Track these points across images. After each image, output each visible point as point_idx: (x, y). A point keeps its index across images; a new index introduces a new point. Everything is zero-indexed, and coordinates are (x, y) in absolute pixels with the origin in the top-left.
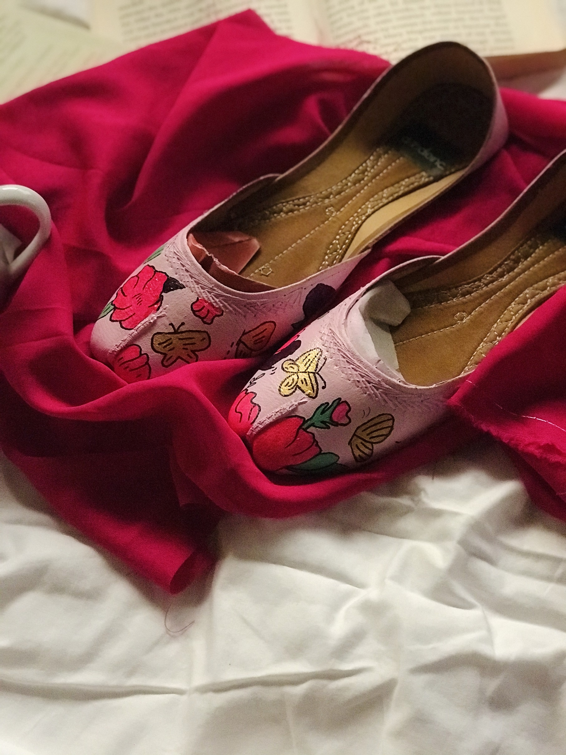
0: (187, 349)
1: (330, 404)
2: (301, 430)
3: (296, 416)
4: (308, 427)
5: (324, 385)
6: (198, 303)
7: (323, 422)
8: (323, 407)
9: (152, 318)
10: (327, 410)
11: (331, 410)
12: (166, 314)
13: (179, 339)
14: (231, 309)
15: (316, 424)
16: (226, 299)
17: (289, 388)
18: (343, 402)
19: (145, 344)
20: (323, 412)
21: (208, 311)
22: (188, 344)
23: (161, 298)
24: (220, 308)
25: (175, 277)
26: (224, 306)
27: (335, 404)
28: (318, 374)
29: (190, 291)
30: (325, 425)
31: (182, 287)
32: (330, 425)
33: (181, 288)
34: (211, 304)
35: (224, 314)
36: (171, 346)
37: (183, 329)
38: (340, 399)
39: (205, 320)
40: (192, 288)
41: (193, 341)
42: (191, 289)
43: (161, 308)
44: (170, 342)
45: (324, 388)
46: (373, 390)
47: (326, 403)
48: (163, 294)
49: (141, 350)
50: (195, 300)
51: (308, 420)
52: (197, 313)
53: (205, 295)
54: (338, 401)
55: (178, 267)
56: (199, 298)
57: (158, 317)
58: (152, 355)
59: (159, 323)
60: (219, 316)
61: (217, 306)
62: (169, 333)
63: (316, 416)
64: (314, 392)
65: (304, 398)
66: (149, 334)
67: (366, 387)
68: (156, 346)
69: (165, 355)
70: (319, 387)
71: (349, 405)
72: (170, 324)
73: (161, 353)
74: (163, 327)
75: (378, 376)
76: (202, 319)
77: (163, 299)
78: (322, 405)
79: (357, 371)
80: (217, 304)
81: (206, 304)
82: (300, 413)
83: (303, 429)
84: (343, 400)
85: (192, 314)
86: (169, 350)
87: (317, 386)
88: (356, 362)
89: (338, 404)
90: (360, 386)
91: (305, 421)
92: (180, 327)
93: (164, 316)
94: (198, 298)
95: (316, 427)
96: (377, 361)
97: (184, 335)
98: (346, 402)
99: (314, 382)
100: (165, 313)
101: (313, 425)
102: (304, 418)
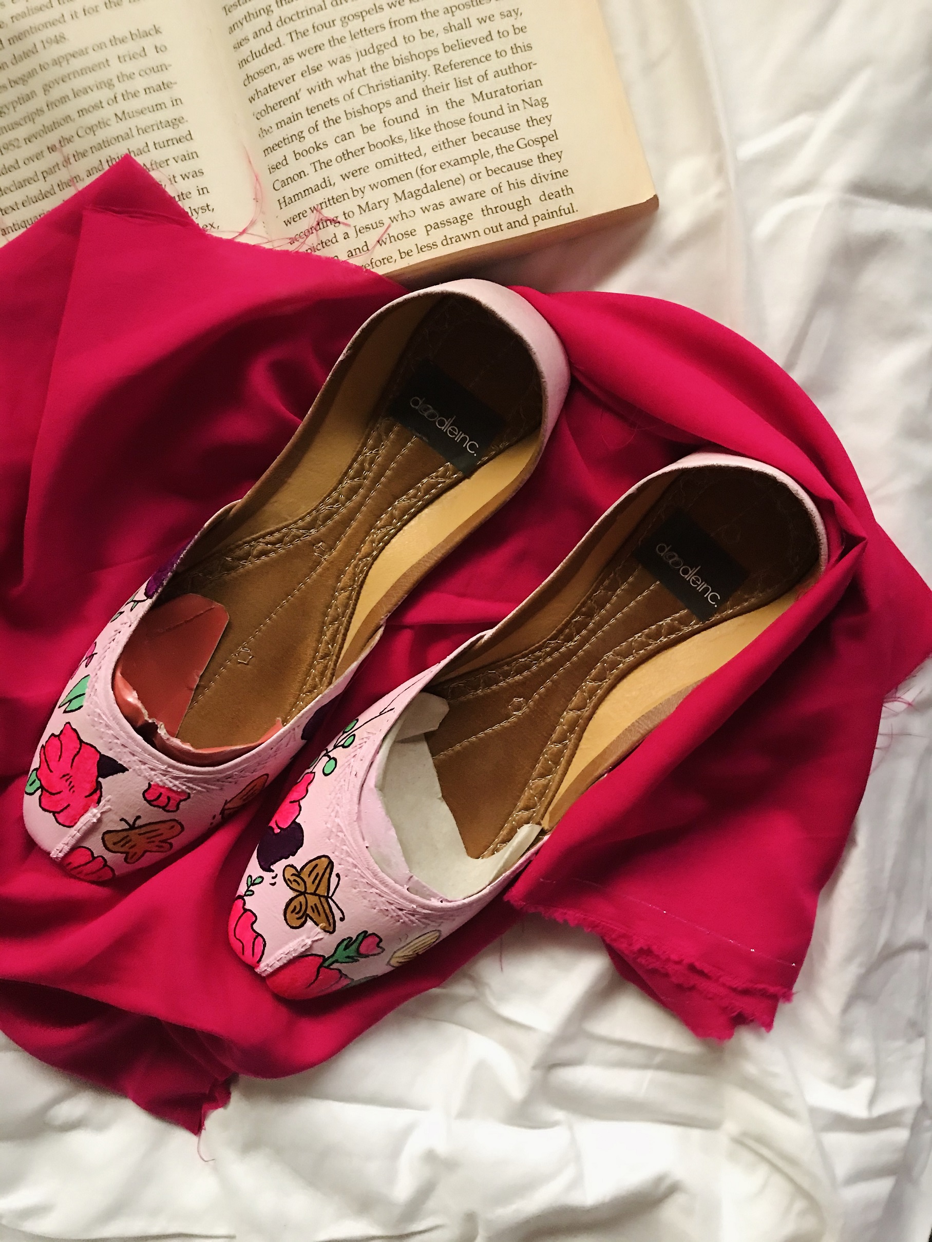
0: (153, 842)
1: (354, 939)
2: (323, 968)
3: (312, 955)
4: (331, 964)
5: (342, 916)
6: (151, 790)
7: (348, 957)
8: (345, 942)
9: (94, 816)
10: (352, 945)
11: (356, 945)
12: (112, 808)
13: (140, 834)
14: (199, 788)
15: (340, 960)
16: (190, 780)
17: (297, 916)
18: (370, 934)
19: (95, 845)
20: (346, 947)
21: (169, 798)
22: (153, 837)
23: (99, 786)
24: (183, 791)
25: (110, 754)
26: (188, 787)
27: (361, 938)
28: (333, 900)
29: (136, 775)
30: (352, 959)
31: (123, 769)
32: (359, 958)
33: (123, 772)
34: (170, 789)
35: (192, 796)
36: (131, 844)
37: (139, 823)
38: (366, 932)
39: (167, 808)
40: (138, 771)
41: (159, 832)
42: (137, 773)
43: (102, 798)
44: (128, 838)
45: (342, 919)
46: (407, 917)
47: (348, 938)
48: (100, 779)
49: (92, 853)
50: (146, 787)
51: (329, 958)
52: (155, 803)
53: (158, 780)
54: (363, 934)
55: (110, 740)
56: (151, 783)
57: (102, 813)
58: (108, 856)
59: (105, 819)
60: (185, 800)
61: (179, 790)
62: (123, 830)
63: (338, 952)
64: (330, 925)
65: (319, 933)
66: (97, 834)
67: (398, 916)
68: (110, 846)
69: (127, 853)
70: (336, 919)
71: (378, 937)
72: (121, 820)
73: (122, 853)
74: (113, 824)
75: (412, 901)
76: (164, 808)
77: (101, 788)
78: (343, 940)
79: (383, 897)
80: (178, 788)
81: (162, 790)
82: (317, 951)
83: (325, 967)
84: (370, 932)
85: (148, 805)
86: (130, 848)
87: (334, 917)
88: (380, 886)
89: (365, 937)
90: (390, 915)
91: (325, 959)
92: (135, 820)
93: (110, 810)
94: (149, 784)
95: (341, 963)
96: (407, 880)
97: (143, 830)
98: (374, 934)
99: (328, 911)
100: (109, 807)
101: (337, 961)
102: (323, 956)
